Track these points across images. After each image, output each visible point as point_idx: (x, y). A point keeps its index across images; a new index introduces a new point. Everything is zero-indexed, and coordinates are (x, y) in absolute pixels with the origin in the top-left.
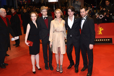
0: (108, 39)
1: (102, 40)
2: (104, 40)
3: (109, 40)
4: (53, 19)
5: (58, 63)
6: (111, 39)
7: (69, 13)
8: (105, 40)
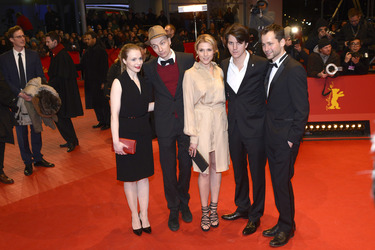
0: (356, 123)
1: (338, 127)
2: (345, 127)
3: (360, 126)
4: (190, 66)
5: (205, 204)
6: (366, 124)
7: (230, 47)
8: (348, 126)
